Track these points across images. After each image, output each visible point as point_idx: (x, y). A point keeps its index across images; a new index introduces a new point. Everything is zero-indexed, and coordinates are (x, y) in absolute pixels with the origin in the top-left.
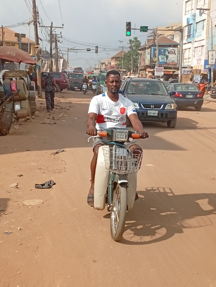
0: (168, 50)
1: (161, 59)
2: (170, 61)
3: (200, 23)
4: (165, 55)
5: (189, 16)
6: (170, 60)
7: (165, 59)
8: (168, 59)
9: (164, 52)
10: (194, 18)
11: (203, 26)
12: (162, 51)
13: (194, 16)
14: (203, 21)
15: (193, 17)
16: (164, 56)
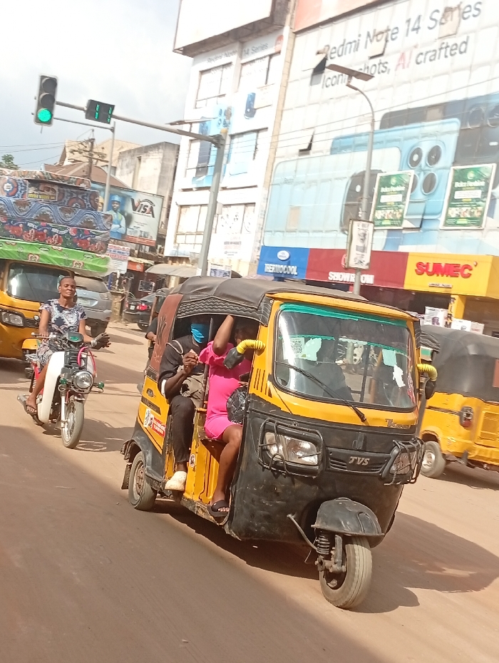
0: (133, 201)
2: (136, 231)
3: (245, 136)
4: (123, 213)
5: (209, 112)
6: (135, 229)
7: (123, 223)
8: (131, 226)
9: (122, 204)
10: (227, 121)
11: (256, 148)
13: (228, 114)
14: (255, 134)
15: (223, 118)
16: (120, 216)
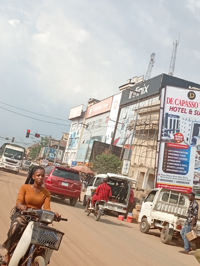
0: (56, 151)
1: (51, 155)
3: (77, 139)
4: (54, 153)
5: (72, 133)
9: (54, 151)
12: (53, 150)
13: (75, 134)
